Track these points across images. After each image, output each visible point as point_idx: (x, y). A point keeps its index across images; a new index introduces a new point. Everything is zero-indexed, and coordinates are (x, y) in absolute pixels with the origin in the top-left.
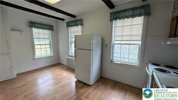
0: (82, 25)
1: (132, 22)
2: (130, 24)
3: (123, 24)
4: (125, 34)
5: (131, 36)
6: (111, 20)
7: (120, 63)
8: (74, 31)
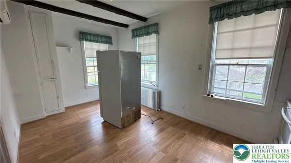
0: (157, 32)
6: (212, 21)
7: (225, 99)
8: (144, 44)
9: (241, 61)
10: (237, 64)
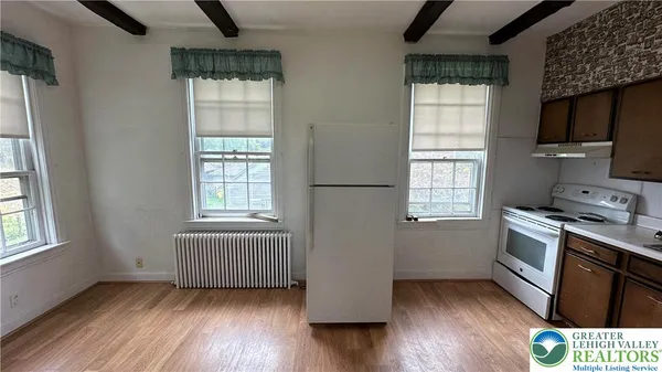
1: (463, 96)
2: (458, 101)
3: (439, 97)
4: (444, 129)
5: (461, 136)
7: (434, 220)
8: (220, 102)
9: (448, 155)
10: (444, 160)
